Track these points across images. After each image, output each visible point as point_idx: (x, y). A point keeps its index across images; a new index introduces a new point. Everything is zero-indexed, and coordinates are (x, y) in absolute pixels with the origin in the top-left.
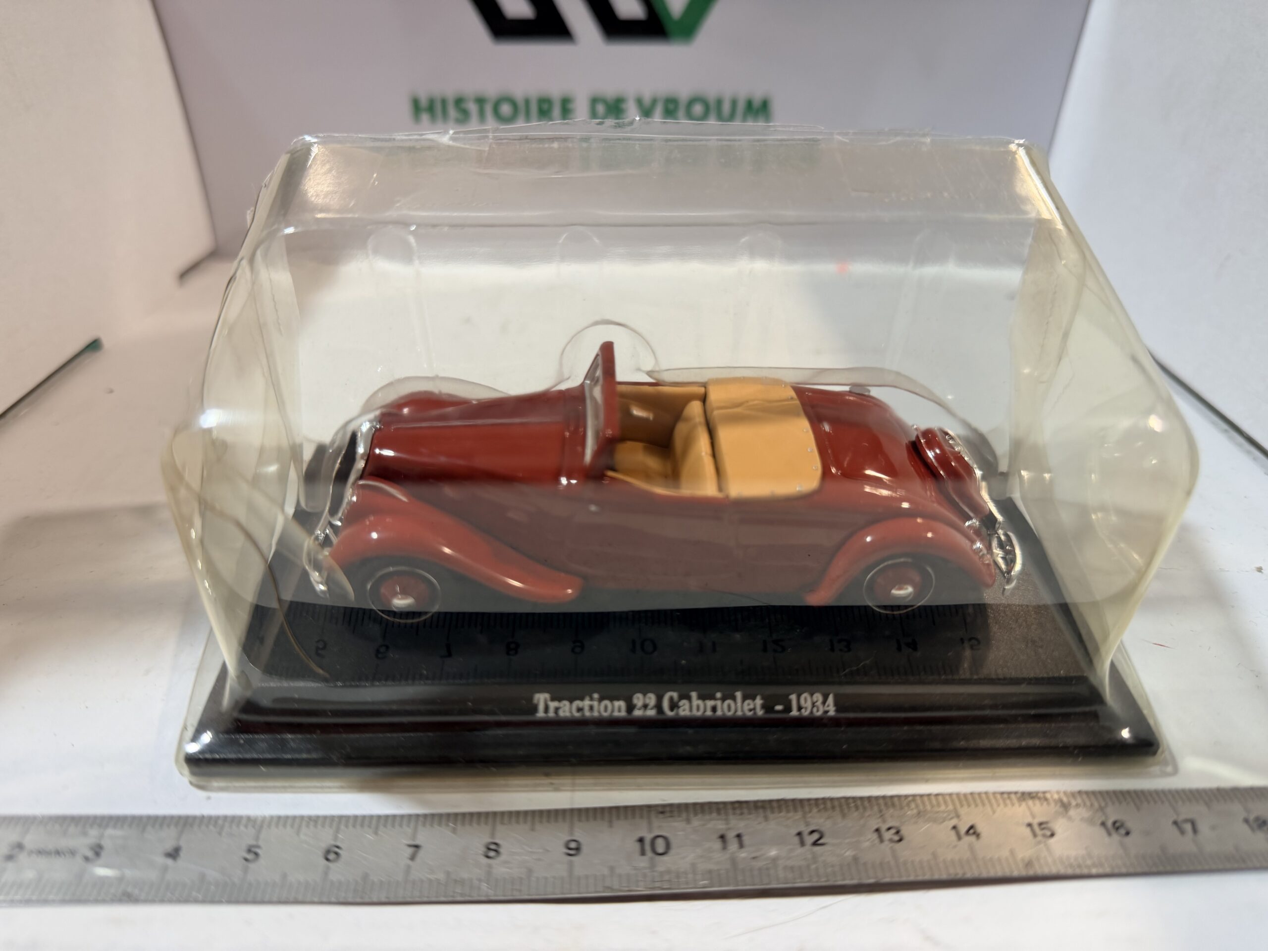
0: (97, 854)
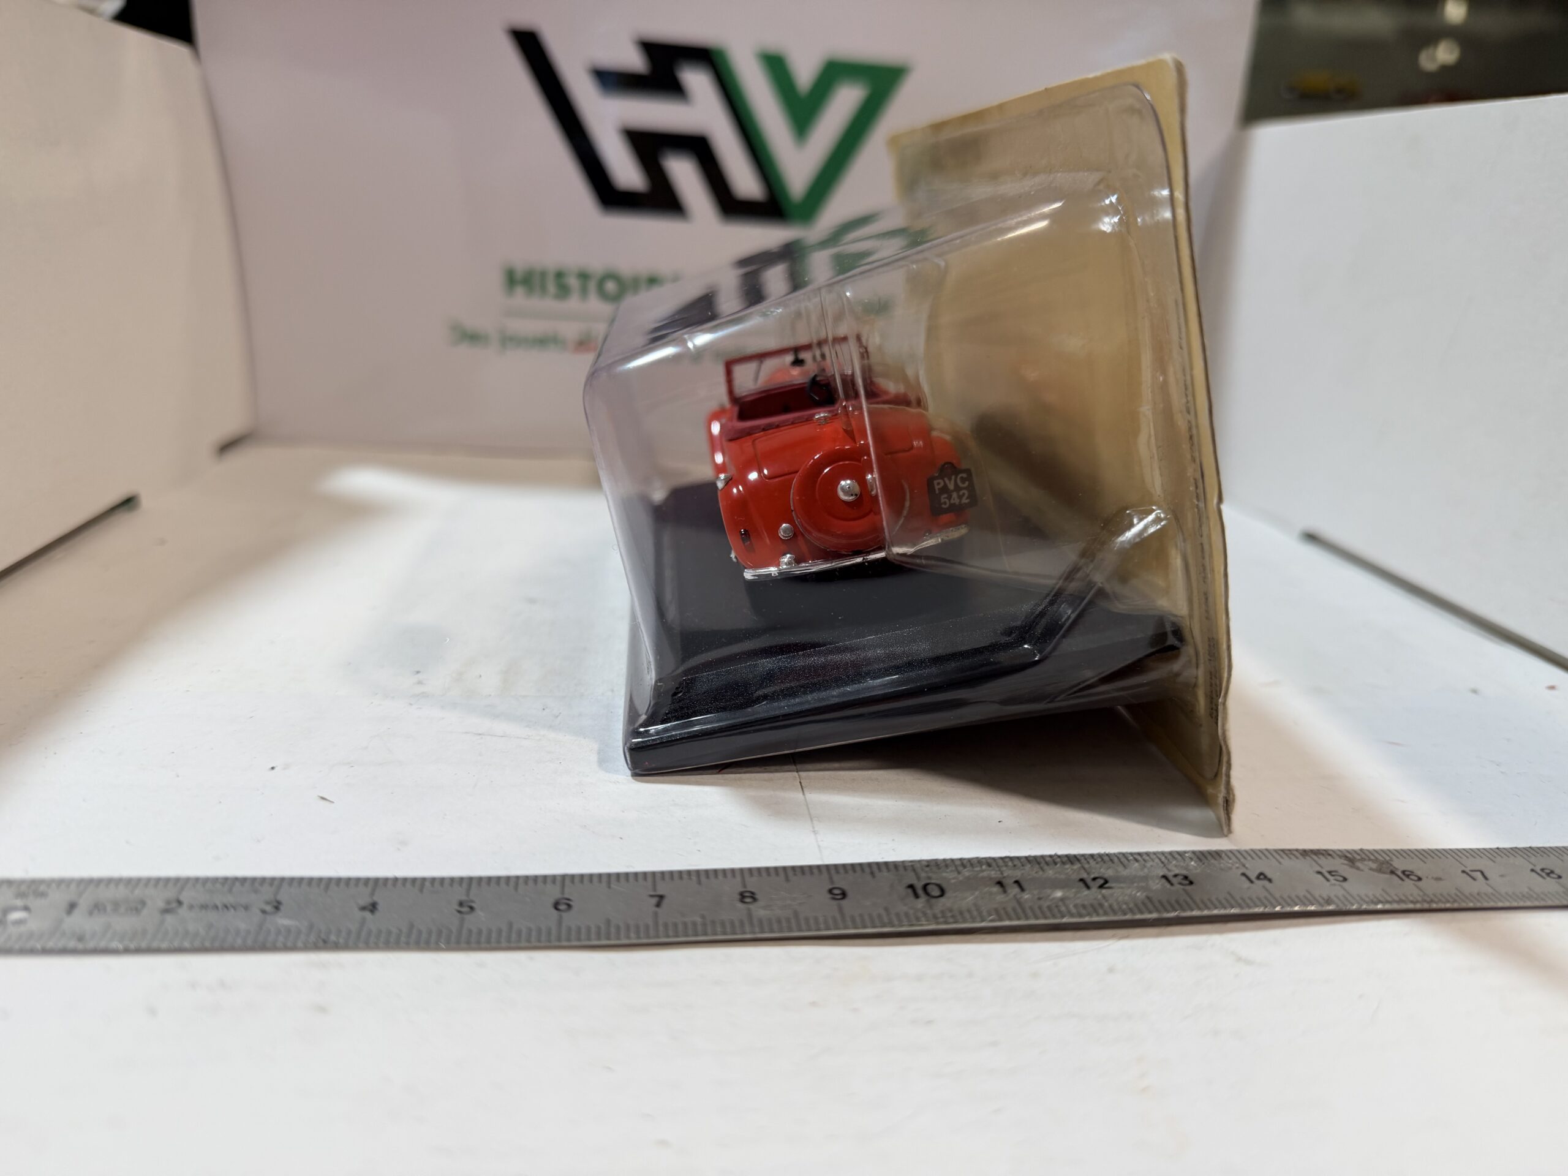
0: (277, 908)
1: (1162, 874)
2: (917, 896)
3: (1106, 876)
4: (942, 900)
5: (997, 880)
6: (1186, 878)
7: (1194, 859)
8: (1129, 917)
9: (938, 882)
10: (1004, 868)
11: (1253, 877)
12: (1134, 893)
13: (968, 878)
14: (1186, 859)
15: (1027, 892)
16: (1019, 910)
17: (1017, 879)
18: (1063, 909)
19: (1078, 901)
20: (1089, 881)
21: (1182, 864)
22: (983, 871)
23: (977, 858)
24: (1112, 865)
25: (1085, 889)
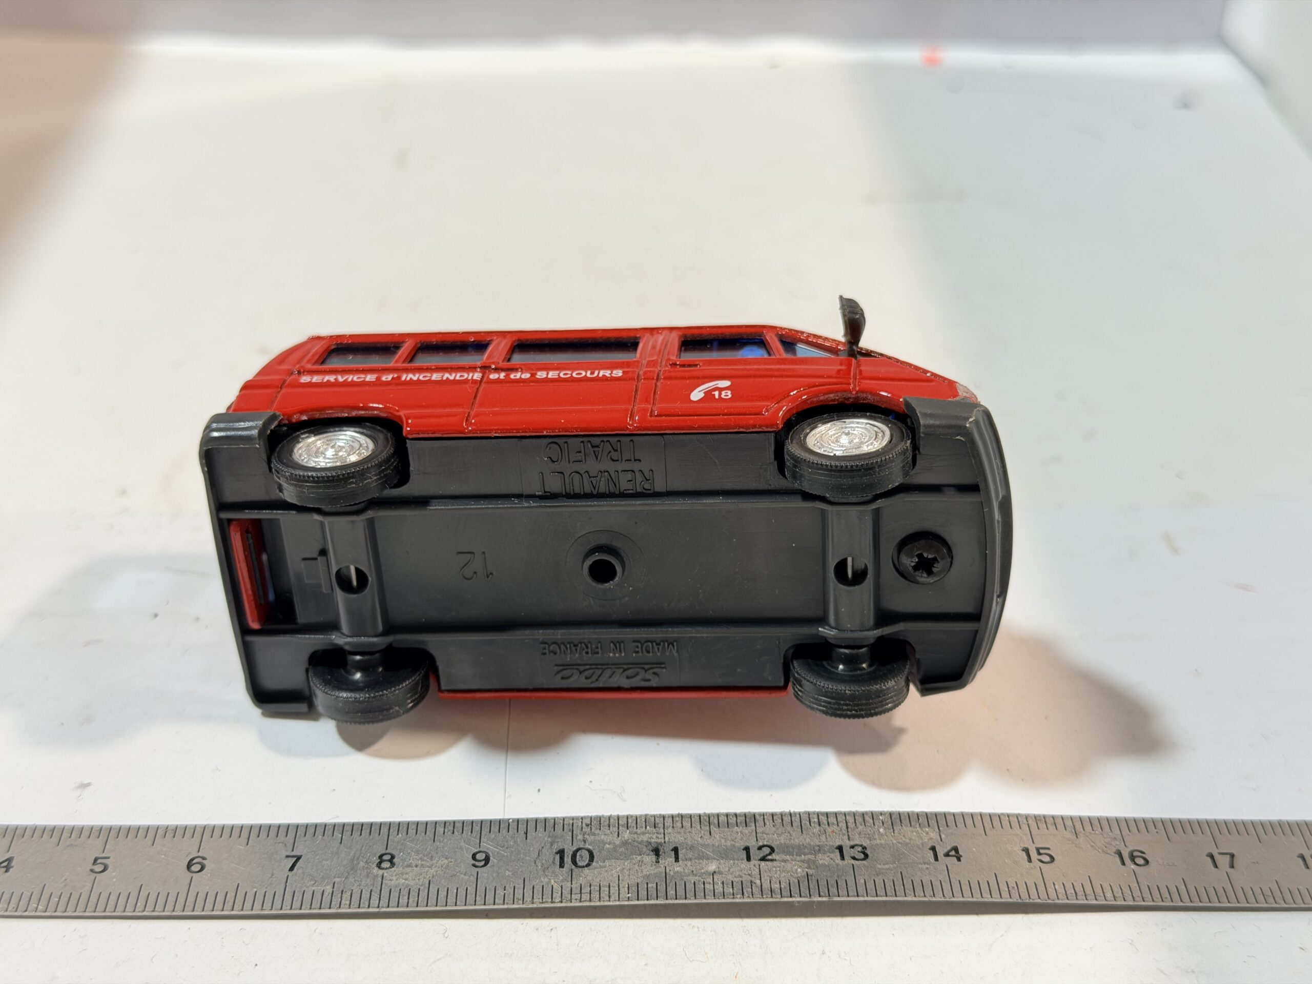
1: (838, 844)
2: (562, 865)
3: (773, 846)
4: (586, 870)
5: (654, 845)
6: (865, 848)
7: (885, 825)
8: (777, 899)
9: (590, 847)
10: (670, 830)
11: (940, 854)
12: (796, 867)
13: (625, 843)
14: (876, 823)
15: (681, 862)
16: (662, 888)
17: (678, 845)
18: (709, 887)
19: (730, 878)
20: (753, 852)
21: (868, 830)
22: (643, 834)
23: (646, 815)
24: (789, 828)
25: (746, 860)
